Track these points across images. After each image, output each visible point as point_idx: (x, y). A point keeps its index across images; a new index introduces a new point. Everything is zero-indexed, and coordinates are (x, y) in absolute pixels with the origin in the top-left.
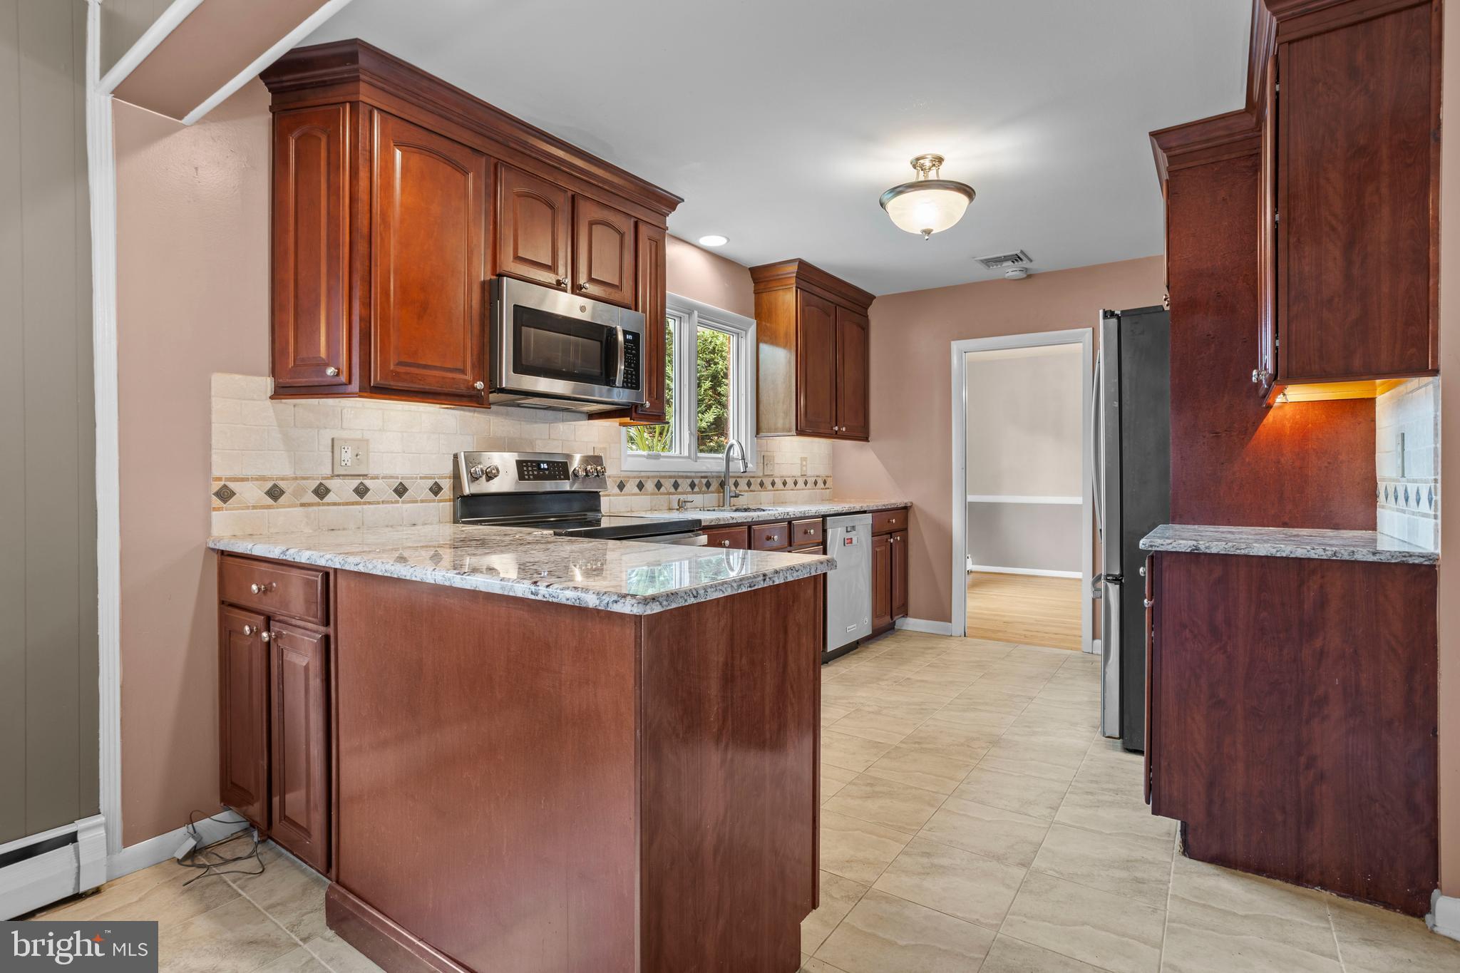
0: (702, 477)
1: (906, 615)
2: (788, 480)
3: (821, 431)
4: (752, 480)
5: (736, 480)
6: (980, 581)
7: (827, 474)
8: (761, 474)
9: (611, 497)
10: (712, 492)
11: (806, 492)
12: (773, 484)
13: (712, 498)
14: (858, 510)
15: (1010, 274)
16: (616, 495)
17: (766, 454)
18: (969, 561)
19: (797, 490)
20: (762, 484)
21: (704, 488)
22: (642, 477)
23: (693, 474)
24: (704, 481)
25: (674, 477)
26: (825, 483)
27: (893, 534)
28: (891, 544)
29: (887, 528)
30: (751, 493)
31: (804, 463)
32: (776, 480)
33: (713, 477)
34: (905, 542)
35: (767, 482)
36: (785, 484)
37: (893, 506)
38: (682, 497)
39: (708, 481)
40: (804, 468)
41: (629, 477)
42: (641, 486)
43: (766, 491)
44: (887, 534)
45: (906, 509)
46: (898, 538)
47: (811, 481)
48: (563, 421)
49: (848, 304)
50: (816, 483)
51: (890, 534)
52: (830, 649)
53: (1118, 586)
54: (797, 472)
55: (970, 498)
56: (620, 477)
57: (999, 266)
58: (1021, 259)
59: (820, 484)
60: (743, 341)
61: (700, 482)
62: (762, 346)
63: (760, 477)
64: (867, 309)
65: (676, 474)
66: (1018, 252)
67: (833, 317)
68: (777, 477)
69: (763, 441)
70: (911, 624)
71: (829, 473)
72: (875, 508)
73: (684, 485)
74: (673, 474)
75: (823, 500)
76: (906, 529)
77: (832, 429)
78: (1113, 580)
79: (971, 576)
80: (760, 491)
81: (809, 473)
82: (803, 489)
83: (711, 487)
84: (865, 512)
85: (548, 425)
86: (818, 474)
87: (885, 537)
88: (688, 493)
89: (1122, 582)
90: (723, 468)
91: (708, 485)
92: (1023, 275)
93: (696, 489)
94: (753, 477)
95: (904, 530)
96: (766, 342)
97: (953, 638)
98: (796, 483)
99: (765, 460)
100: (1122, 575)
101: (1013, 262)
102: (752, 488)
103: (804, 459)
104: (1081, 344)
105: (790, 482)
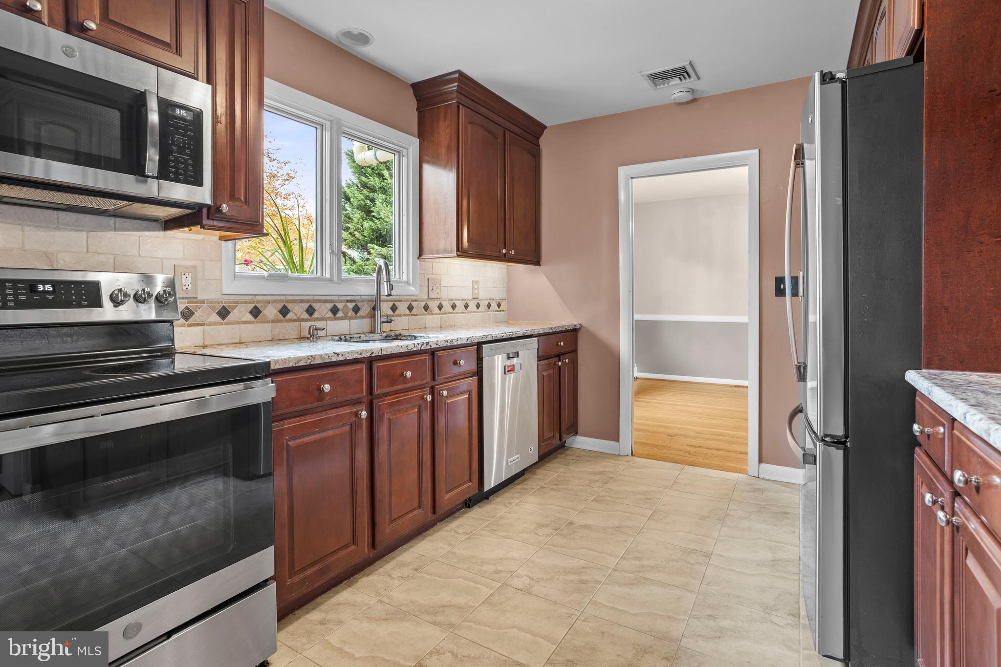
0: (347, 301)
1: (576, 433)
2: (457, 303)
3: (488, 253)
4: (414, 304)
5: (394, 304)
6: (645, 388)
7: (500, 297)
8: (426, 297)
9: (206, 327)
10: (363, 317)
11: (478, 315)
12: (440, 307)
13: (359, 324)
14: (522, 335)
15: (677, 95)
16: (215, 324)
17: (431, 276)
18: (636, 369)
19: (468, 313)
20: (426, 308)
21: (351, 313)
22: (258, 302)
23: (336, 298)
24: (351, 305)
25: (308, 301)
26: (499, 305)
27: (561, 357)
28: (560, 367)
29: (554, 352)
30: (413, 317)
31: (476, 286)
32: (444, 303)
33: (363, 301)
34: (574, 363)
35: (433, 305)
36: (454, 307)
37: (561, 329)
38: (319, 324)
39: (356, 305)
40: (476, 291)
41: (237, 302)
42: (256, 312)
43: (432, 314)
44: (556, 356)
45: (573, 333)
46: (567, 361)
47: (484, 304)
48: (115, 229)
49: (519, 131)
50: (489, 306)
51: (559, 356)
52: (486, 489)
53: (841, 452)
54: (468, 295)
55: (637, 317)
56: (222, 302)
57: (666, 85)
58: (689, 76)
59: (494, 306)
60: (404, 160)
61: (346, 306)
62: (428, 169)
63: (424, 301)
64: (539, 139)
65: (311, 297)
66: (685, 64)
67: (500, 140)
68: (444, 300)
69: (428, 264)
70: (581, 442)
71: (504, 296)
72: (541, 332)
73: (323, 310)
74: (307, 297)
75: (498, 322)
76: (575, 351)
77: (500, 252)
78: (834, 442)
79: (638, 381)
80: (424, 315)
81: (481, 296)
82: (474, 312)
83: (360, 312)
84: (530, 336)
85: (85, 233)
86: (491, 297)
87: (552, 360)
88: (329, 319)
89: (846, 446)
90: (373, 291)
91: (356, 309)
92: (688, 97)
93: (340, 314)
94: (416, 301)
95: (573, 352)
96: (428, 162)
97: (620, 458)
98: (466, 306)
99: (429, 283)
100: (846, 436)
101: (680, 79)
102: (414, 311)
103: (475, 282)
104: (746, 168)
105: (460, 305)
